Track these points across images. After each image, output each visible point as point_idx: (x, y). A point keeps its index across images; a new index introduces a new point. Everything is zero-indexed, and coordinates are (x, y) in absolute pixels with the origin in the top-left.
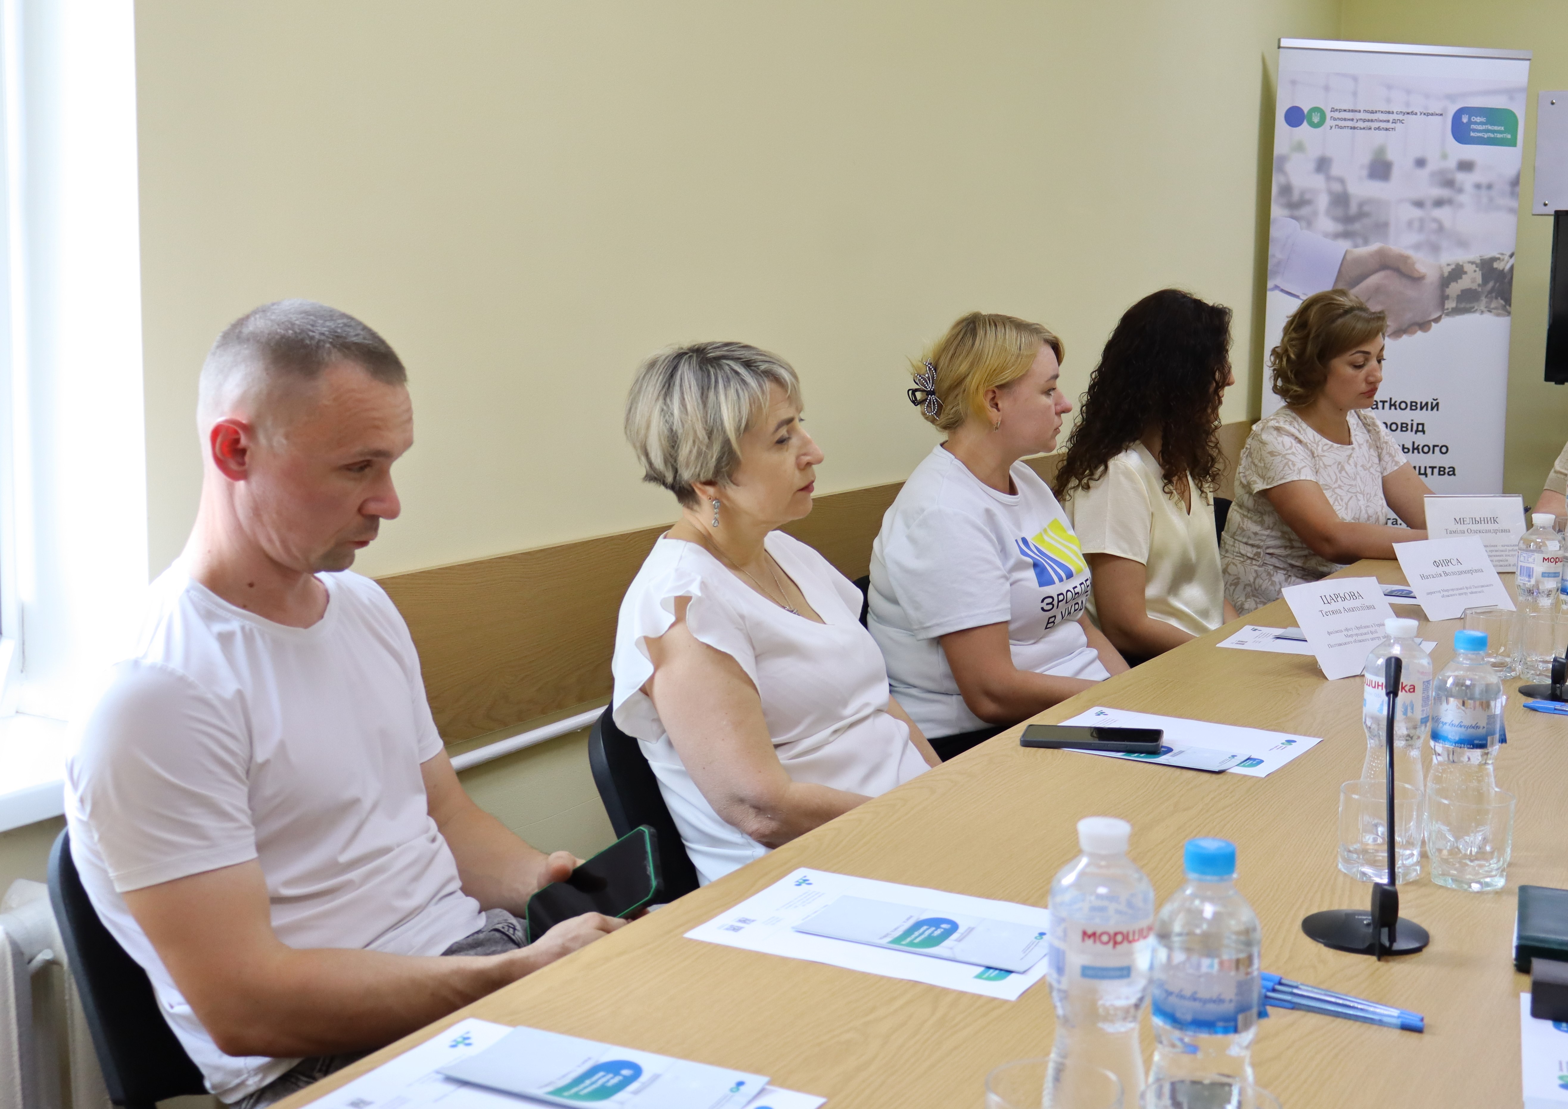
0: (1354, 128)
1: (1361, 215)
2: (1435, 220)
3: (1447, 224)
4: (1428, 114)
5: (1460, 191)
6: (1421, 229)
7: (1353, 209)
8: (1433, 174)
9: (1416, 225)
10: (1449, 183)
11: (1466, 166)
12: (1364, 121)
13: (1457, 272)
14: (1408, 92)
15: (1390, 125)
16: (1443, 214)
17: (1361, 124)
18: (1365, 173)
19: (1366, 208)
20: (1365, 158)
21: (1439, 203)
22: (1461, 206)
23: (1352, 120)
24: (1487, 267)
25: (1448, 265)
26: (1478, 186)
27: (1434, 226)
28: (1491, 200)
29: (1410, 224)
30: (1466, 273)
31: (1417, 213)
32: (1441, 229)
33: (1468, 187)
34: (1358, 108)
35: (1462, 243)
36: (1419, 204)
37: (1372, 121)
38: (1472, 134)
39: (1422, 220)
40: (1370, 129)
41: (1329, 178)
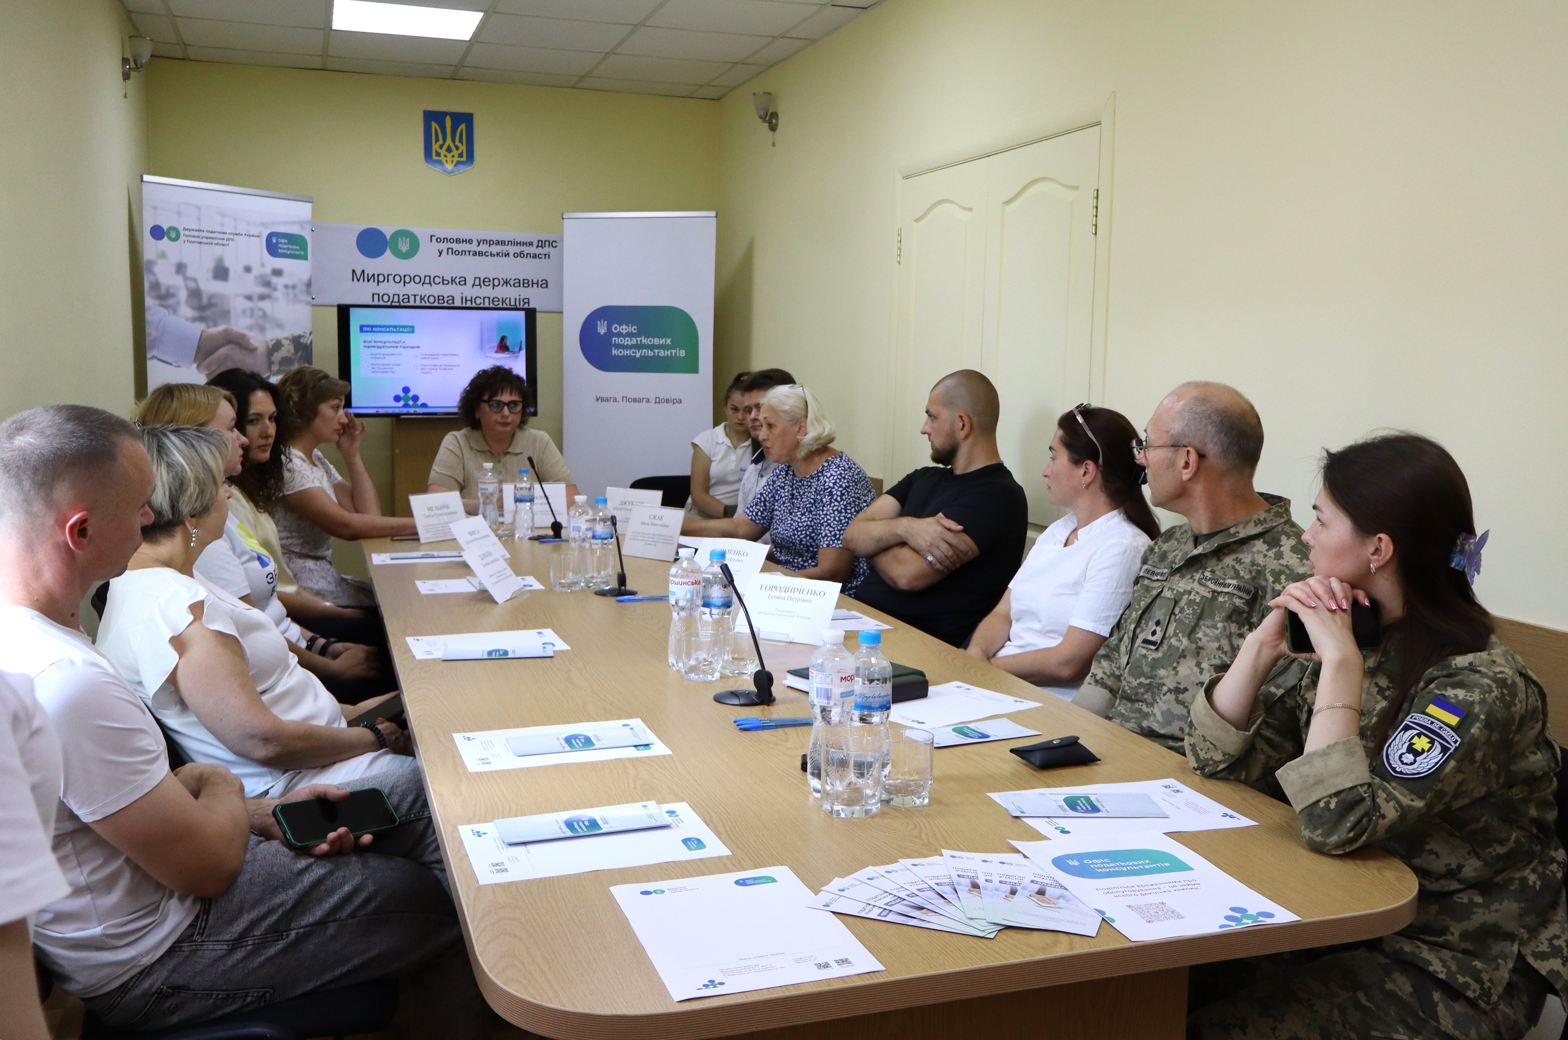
0: (200, 243)
1: (210, 305)
2: (261, 309)
3: (269, 312)
4: (250, 236)
5: (275, 289)
6: (252, 316)
7: (205, 300)
8: (256, 277)
9: (248, 312)
10: (267, 284)
11: (278, 273)
12: (207, 238)
13: (278, 345)
14: (235, 219)
15: (225, 242)
16: (265, 305)
17: (204, 240)
18: (210, 275)
19: (214, 300)
20: (210, 264)
21: (262, 297)
22: (276, 300)
23: (199, 237)
24: (296, 341)
25: (272, 340)
26: (286, 287)
27: (260, 313)
28: (295, 295)
29: (244, 312)
30: (283, 346)
31: (248, 304)
32: (265, 315)
33: (280, 286)
34: (202, 229)
35: (280, 326)
36: (249, 298)
37: (212, 238)
38: (280, 251)
39: (252, 310)
40: (212, 244)
41: (186, 278)
